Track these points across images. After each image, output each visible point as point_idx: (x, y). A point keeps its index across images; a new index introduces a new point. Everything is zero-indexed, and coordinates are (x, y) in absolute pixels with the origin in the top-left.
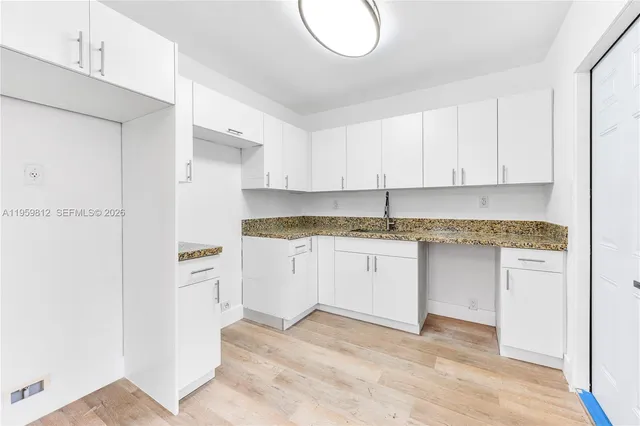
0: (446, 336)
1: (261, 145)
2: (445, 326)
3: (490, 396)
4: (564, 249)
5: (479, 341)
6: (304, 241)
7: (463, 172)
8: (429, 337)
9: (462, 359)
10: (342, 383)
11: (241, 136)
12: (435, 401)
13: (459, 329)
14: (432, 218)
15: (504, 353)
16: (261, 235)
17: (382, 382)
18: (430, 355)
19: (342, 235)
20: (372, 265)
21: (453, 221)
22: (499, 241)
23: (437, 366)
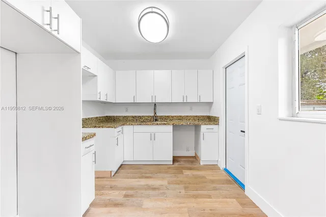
0: (182, 163)
1: (96, 76)
2: (179, 159)
3: (203, 177)
4: (218, 124)
5: (192, 162)
6: (119, 129)
7: (187, 97)
8: (176, 164)
9: (190, 169)
10: (154, 189)
11: (89, 70)
12: (190, 184)
13: (185, 159)
14: (173, 115)
15: (202, 163)
16: (95, 127)
17: (169, 183)
18: (180, 170)
19: (138, 125)
20: (153, 137)
21: (180, 116)
22: (200, 123)
23: (185, 173)
